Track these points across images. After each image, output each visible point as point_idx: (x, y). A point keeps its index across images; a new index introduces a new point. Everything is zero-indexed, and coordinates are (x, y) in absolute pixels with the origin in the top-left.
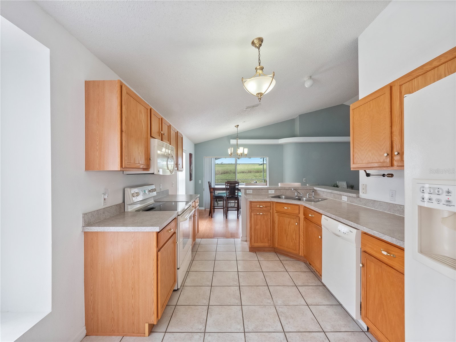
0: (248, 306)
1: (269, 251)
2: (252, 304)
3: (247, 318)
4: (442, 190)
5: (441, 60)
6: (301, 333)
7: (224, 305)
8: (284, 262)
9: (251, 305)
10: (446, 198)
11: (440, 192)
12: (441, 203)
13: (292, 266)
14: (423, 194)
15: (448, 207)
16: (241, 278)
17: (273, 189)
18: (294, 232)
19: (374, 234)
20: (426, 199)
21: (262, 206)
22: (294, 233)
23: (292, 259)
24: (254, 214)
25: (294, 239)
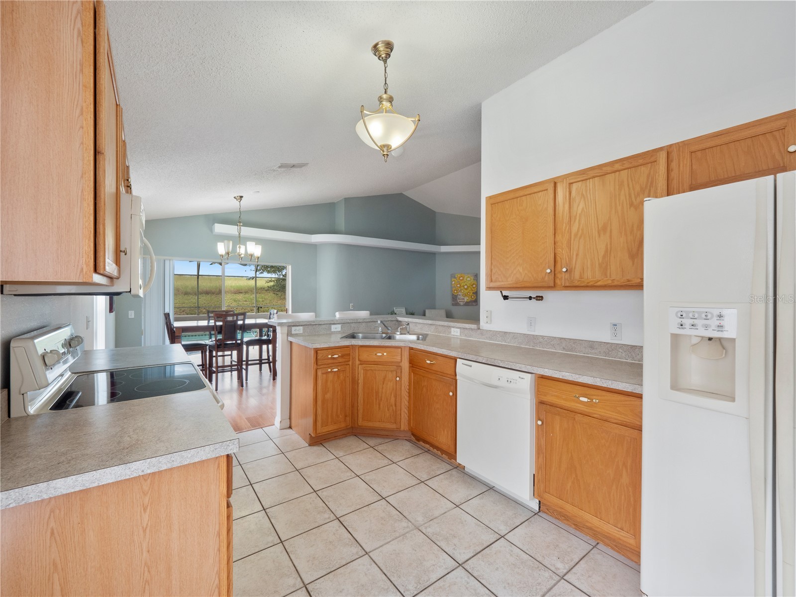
0: (379, 550)
1: (344, 436)
2: (382, 543)
3: (393, 573)
4: (712, 314)
5: (624, 164)
6: (480, 554)
7: (335, 568)
8: (380, 448)
9: (381, 545)
10: (717, 323)
11: (709, 316)
12: (710, 329)
13: (396, 451)
14: (682, 320)
15: (720, 333)
16: (329, 502)
17: (338, 324)
18: (393, 393)
19: (563, 376)
20: (687, 326)
21: (337, 356)
22: (393, 395)
23: (387, 440)
24: (323, 372)
25: (392, 406)
